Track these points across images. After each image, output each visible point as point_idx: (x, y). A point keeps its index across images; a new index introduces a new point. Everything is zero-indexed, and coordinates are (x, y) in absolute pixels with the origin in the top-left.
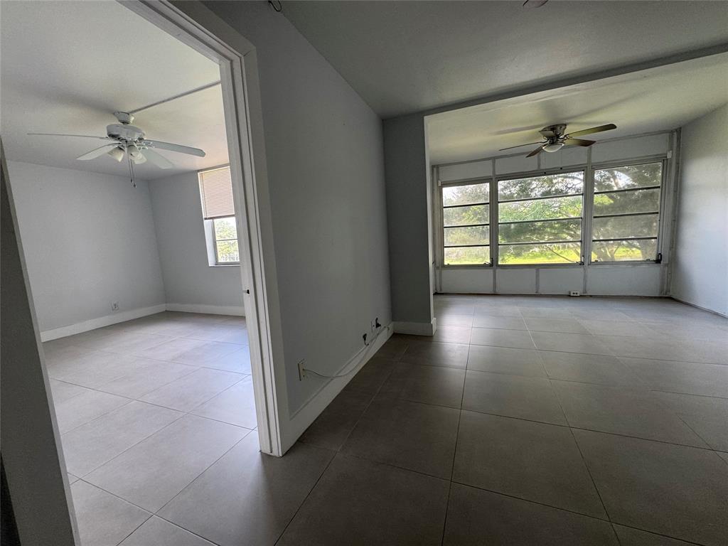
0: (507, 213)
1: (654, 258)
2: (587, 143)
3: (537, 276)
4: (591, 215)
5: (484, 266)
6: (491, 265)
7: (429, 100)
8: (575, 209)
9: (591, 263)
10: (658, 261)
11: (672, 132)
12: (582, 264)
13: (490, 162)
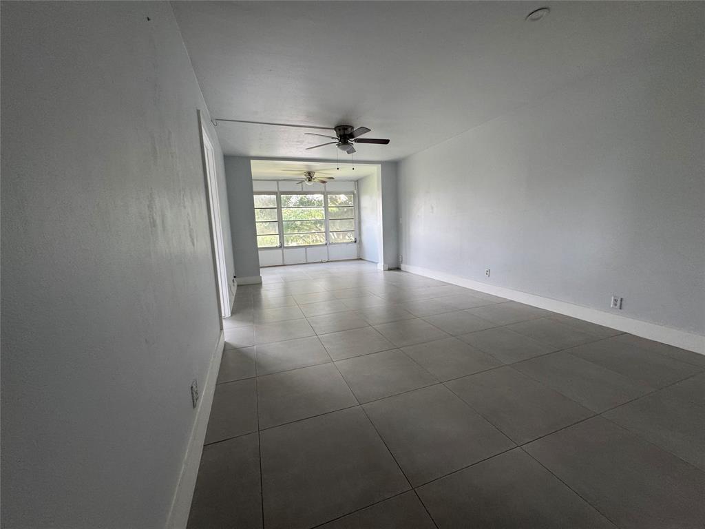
0: (287, 214)
1: (354, 240)
2: (323, 182)
3: (306, 252)
4: (329, 218)
5: (276, 248)
6: (281, 247)
7: (253, 153)
8: (319, 214)
9: (330, 244)
10: (355, 242)
11: (355, 181)
12: (326, 244)
13: (276, 182)
